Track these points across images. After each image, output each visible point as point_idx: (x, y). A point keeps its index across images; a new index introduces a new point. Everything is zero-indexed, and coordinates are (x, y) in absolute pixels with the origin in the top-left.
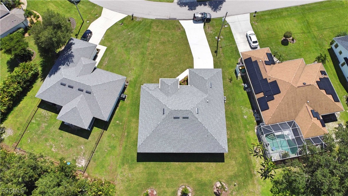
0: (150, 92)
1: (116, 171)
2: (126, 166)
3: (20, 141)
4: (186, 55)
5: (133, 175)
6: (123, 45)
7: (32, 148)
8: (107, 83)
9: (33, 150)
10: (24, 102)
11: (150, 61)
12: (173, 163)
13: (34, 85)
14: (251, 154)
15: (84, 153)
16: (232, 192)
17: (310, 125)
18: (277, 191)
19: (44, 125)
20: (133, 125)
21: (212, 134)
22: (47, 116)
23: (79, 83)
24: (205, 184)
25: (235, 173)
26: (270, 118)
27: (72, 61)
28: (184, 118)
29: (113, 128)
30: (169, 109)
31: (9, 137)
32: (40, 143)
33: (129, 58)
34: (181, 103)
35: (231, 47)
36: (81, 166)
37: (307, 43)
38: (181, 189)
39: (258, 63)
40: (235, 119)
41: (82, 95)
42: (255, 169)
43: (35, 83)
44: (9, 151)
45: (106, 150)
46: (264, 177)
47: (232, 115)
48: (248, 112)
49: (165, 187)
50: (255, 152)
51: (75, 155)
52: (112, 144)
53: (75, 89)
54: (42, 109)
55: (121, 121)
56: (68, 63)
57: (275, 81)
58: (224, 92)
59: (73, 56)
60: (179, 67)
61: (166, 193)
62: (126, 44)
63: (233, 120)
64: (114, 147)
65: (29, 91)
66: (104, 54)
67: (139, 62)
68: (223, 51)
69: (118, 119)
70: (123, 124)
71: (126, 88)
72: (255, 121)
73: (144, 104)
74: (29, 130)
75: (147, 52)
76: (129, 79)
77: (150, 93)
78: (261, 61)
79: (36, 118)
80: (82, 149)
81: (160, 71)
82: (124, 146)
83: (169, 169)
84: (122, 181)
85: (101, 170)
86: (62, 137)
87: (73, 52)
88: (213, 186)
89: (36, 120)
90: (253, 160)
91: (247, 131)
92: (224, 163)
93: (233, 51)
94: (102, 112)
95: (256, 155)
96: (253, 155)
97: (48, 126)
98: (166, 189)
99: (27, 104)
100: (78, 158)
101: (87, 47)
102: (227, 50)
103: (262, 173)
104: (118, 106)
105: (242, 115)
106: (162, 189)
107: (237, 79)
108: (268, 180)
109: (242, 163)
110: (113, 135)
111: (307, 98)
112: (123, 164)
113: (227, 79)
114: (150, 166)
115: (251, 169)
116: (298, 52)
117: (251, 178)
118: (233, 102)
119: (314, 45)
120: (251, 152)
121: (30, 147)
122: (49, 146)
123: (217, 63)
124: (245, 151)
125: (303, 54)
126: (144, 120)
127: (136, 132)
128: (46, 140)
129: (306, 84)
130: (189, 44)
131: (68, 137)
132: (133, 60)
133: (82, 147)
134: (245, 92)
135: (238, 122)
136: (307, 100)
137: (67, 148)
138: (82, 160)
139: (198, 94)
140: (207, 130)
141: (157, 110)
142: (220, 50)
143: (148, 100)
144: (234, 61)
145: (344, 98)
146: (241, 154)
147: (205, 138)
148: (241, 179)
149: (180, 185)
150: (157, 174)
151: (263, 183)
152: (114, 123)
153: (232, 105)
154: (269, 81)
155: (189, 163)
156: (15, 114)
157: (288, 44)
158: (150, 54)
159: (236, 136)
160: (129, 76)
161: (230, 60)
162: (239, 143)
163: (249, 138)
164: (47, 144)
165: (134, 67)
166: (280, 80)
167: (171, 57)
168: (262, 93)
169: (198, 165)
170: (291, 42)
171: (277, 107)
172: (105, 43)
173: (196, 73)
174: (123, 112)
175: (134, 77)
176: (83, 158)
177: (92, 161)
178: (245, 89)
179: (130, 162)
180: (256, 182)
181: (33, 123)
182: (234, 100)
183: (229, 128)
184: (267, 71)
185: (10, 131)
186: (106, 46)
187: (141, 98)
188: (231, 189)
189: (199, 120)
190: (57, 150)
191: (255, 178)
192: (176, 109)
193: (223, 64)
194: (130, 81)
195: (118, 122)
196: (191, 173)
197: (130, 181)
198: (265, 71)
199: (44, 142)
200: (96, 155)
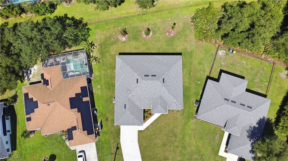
0: (175, 101)
1: (196, 48)
2: (189, 50)
3: (272, 69)
4: (144, 145)
5: (183, 45)
6: (204, 157)
7: (261, 63)
8: (212, 110)
9: (260, 62)
10: (279, 100)
11: (177, 139)
12: (156, 52)
13: (276, 116)
14: (99, 59)
15: (221, 59)
16: (115, 34)
17: (52, 73)
18: (86, 35)
19: (257, 80)
20: (187, 80)
21: (127, 66)
22: (256, 88)
23: (236, 107)
24: (133, 39)
25: (112, 46)
26: (81, 80)
27: (247, 132)
28: (148, 76)
29: (202, 77)
30: (160, 82)
31: (282, 72)
32: (256, 67)
33: (196, 142)
34: (150, 88)
35: (102, 154)
36: (222, 51)
37: (33, 157)
38: (150, 36)
39: (82, 128)
40: (107, 85)
41: (232, 98)
42: (98, 49)
43: (275, 117)
44: (278, 61)
45: (205, 61)
46: (93, 43)
47: (109, 88)
48: (97, 90)
49: (161, 37)
50: (96, 60)
51: (228, 58)
52: (201, 66)
53: (238, 102)
54: (262, 93)
55: (197, 84)
56: (251, 129)
57: (71, 108)
58: (114, 108)
59: (248, 137)
60: (150, 132)
61: (160, 34)
62: (201, 158)
63: (109, 84)
64: (200, 63)
65: (278, 110)
66: (220, 147)
67: (187, 138)
68: (111, 150)
69: (199, 85)
70: (195, 81)
71: (196, 112)
72: (92, 83)
73: (179, 91)
74: (268, 77)
75: (180, 148)
76: (194, 120)
77: (175, 99)
78: (80, 130)
79: (265, 86)
80: (223, 62)
81: (168, 128)
82: (192, 65)
83: (158, 48)
84: (191, 41)
85: (207, 48)
86: (240, 71)
87: (249, 140)
88: (128, 38)
89: (265, 85)
90: (98, 54)
91: (99, 75)
92: (120, 52)
93: (101, 149)
94: (212, 85)
95: (96, 58)
96: (98, 58)
97: (254, 79)
98: (160, 36)
99: (276, 98)
100: (225, 56)
101: (237, 149)
102: (107, 150)
103: (93, 46)
104: (201, 96)
105: (101, 89)
106: (163, 36)
107: (102, 120)
108: (90, 42)
109: (106, 53)
110: (201, 73)
111: (49, 94)
112: (191, 52)
113: (110, 120)
114: (172, 50)
115: (100, 49)
116: (44, 147)
117: (101, 43)
118: (107, 99)
119: (26, 155)
120: (99, 60)
121: (262, 63)
122: (249, 65)
123: (117, 136)
124: (103, 61)
125: (39, 145)
126: (179, 78)
127: (184, 74)
128: (252, 69)
129: (47, 104)
130: (142, 158)
131: (235, 71)
132: (192, 140)
133: (223, 63)
134: (97, 107)
135: (105, 82)
136: (49, 93)
137: (235, 63)
138: (222, 54)
139: (136, 98)
140: (130, 68)
141: (169, 83)
142: (114, 150)
143: (176, 94)
144: (101, 138)
145: (18, 102)
146: (106, 59)
147: (132, 63)
148: (109, 42)
149: (150, 38)
150: (166, 45)
151: (94, 40)
152: (202, 81)
153: (108, 97)
154: (76, 109)
155: (144, 52)
156: (283, 90)
157: (50, 157)
158: (178, 147)
159: (108, 71)
160: (194, 124)
161: (105, 139)
162: (107, 66)
163: (99, 70)
164: (250, 66)
165: (191, 133)
166: (67, 109)
167: (158, 143)
168: (83, 101)
169: (137, 51)
170: (47, 158)
171: (75, 87)
172: (221, 159)
173: (137, 119)
174: (196, 91)
175: (190, 123)
176: (221, 56)
177: (214, 54)
178: (96, 110)
179: (187, 53)
180: (99, 41)
181: (266, 82)
182: (106, 101)
183: (113, 78)
184: (76, 119)
185: (283, 76)
186: (219, 156)
187: (183, 97)
188: (116, 36)
189: (136, 74)
190: (242, 61)
191: (99, 43)
192: (154, 81)
193: (112, 135)
194: (193, 118)
195: (199, 83)
196: (143, 46)
197: (185, 41)
198: (78, 119)
199: (253, 67)
200: (211, 58)
